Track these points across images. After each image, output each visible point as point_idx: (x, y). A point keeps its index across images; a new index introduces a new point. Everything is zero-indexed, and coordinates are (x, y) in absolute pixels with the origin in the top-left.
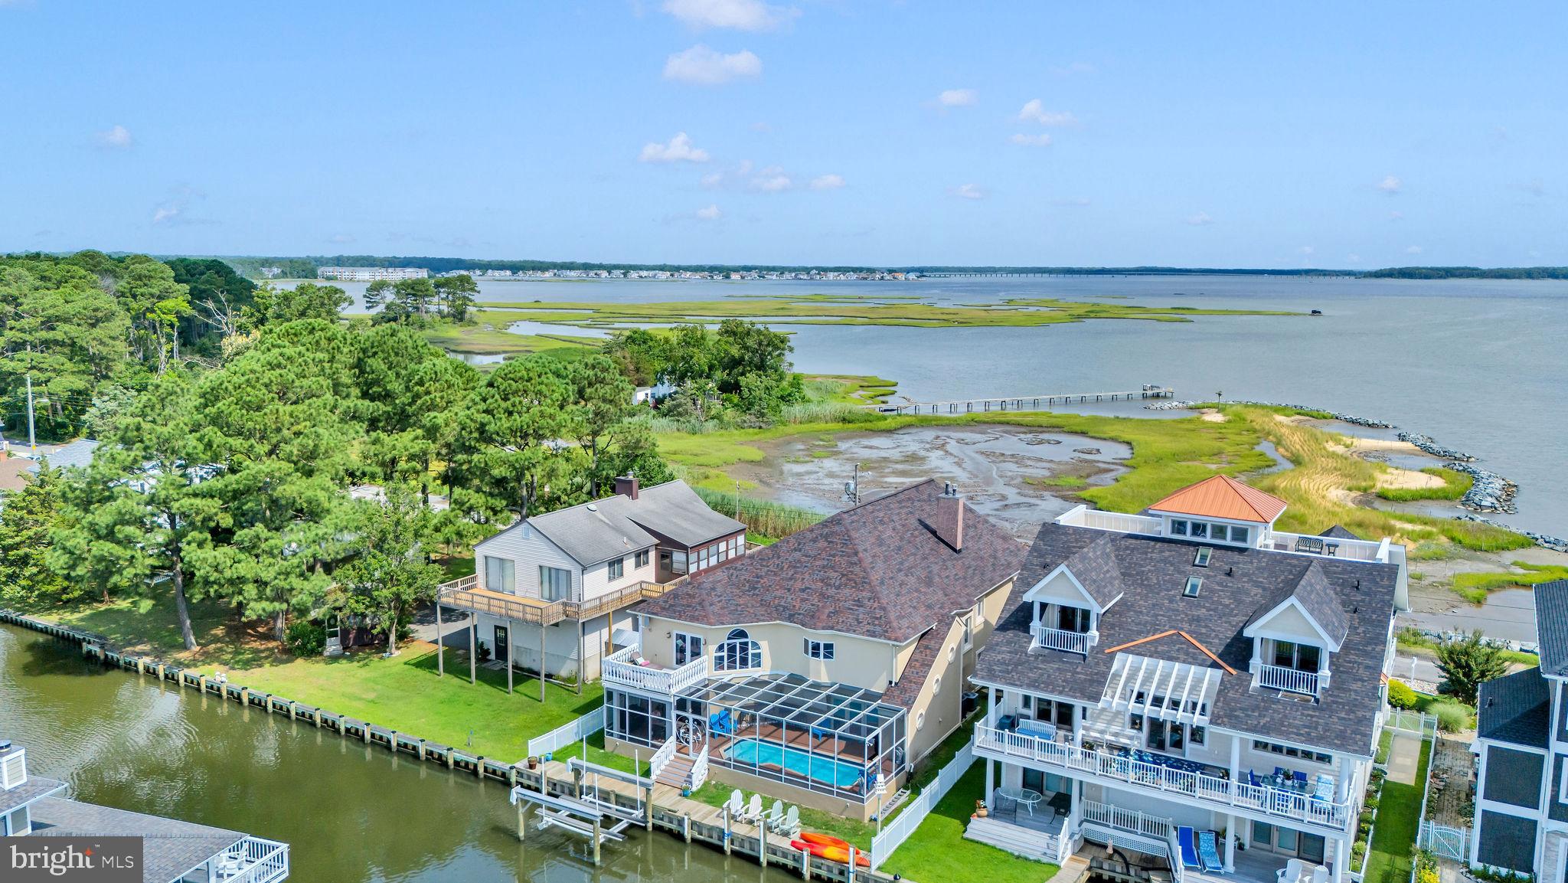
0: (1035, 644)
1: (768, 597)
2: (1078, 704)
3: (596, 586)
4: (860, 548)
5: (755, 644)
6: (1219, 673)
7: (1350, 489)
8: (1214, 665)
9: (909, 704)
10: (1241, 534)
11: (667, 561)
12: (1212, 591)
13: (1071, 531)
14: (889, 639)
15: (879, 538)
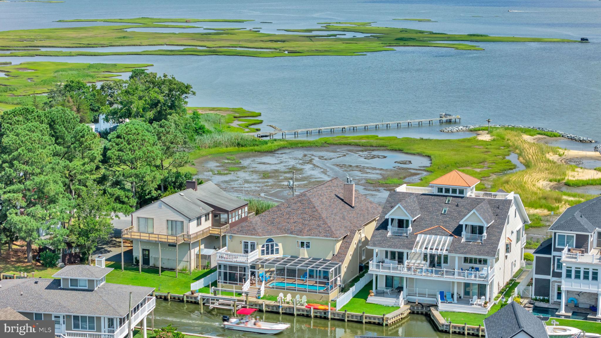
0: (389, 234)
1: (280, 226)
2: (405, 251)
3: (193, 228)
4: (316, 205)
5: (277, 245)
6: (452, 238)
7: (551, 181)
8: (451, 235)
9: (342, 261)
10: (461, 192)
11: (217, 218)
12: (451, 212)
13: (401, 194)
14: (333, 238)
15: (321, 201)
